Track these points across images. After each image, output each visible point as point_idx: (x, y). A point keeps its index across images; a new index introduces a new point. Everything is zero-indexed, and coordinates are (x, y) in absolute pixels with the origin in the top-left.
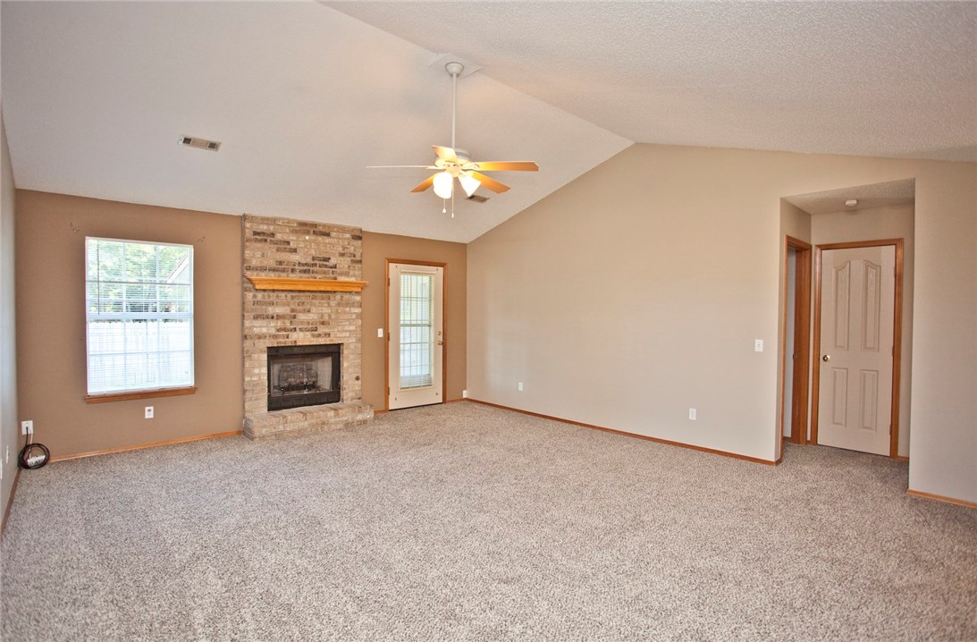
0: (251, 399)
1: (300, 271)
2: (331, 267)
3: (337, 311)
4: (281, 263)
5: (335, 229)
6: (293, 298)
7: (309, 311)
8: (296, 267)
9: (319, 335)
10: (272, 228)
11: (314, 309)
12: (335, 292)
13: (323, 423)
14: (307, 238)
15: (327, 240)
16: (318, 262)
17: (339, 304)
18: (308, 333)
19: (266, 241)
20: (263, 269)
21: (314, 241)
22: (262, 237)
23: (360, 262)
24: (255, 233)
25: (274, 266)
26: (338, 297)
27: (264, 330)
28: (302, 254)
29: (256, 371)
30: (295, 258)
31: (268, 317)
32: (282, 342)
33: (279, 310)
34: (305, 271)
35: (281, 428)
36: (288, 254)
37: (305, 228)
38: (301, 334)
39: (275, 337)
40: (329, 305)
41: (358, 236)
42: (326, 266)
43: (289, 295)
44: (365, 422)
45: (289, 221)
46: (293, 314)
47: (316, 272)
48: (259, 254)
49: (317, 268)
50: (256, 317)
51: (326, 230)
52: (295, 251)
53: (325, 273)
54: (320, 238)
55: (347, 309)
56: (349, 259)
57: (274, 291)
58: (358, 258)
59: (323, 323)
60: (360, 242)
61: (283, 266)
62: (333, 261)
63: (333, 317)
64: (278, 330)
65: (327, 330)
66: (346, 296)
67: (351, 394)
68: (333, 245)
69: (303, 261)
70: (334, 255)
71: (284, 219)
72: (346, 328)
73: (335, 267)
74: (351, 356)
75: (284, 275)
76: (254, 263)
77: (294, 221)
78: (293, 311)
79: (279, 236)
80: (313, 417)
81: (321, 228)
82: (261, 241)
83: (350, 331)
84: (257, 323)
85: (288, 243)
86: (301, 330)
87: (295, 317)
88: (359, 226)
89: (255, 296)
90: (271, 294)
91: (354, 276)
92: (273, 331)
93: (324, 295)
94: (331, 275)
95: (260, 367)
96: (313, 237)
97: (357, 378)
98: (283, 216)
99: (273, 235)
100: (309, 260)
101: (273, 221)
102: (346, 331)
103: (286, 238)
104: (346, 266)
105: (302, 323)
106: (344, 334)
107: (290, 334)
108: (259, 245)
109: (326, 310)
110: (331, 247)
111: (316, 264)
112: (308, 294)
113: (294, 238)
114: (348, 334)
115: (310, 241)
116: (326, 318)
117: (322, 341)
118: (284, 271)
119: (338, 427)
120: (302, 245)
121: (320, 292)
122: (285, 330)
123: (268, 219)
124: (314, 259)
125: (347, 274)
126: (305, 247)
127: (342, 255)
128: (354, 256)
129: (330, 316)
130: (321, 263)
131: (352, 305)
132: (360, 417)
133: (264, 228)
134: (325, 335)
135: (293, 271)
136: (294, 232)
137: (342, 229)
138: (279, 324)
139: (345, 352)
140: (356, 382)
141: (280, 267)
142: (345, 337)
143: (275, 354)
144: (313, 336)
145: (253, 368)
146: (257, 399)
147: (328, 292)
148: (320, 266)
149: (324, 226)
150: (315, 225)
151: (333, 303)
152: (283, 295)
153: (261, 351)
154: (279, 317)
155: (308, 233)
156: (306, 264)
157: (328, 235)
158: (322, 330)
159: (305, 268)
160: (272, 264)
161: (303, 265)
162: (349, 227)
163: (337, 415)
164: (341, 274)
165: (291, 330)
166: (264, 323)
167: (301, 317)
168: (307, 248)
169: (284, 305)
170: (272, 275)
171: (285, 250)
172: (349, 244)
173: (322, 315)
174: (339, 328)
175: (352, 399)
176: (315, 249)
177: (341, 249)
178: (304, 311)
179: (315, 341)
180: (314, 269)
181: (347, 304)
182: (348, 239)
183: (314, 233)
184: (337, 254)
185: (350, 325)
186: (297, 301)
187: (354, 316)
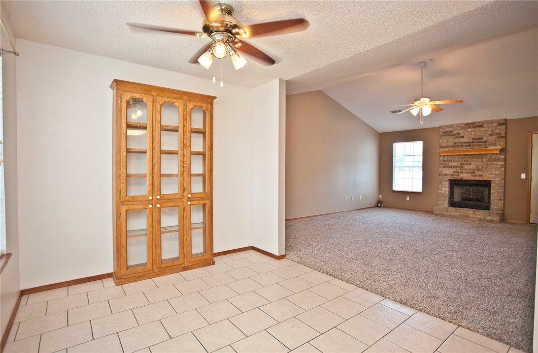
0: (441, 200)
1: (466, 146)
2: (484, 142)
3: (487, 164)
4: (455, 143)
5: (486, 123)
6: (461, 158)
7: (470, 164)
8: (464, 144)
9: (476, 176)
10: (451, 129)
11: (473, 163)
12: (486, 154)
13: (466, 216)
14: (469, 130)
15: (481, 129)
16: (475, 141)
17: (488, 160)
18: (470, 174)
19: (449, 135)
20: (447, 147)
21: (473, 131)
22: (447, 133)
23: (504, 137)
24: (444, 133)
25: (453, 145)
26: (488, 157)
27: (448, 172)
28: (466, 138)
29: (444, 189)
30: (463, 140)
31: (449, 167)
32: (456, 177)
33: (454, 164)
34: (468, 146)
35: (445, 213)
36: (459, 139)
37: (468, 126)
38: (466, 175)
39: (452, 175)
40: (482, 161)
41: (504, 123)
42: (481, 142)
43: (459, 157)
44: (492, 221)
45: (460, 124)
46: (462, 165)
47: (475, 146)
48: (445, 141)
49: (476, 143)
50: (444, 167)
51: (481, 125)
52: (463, 137)
53: (480, 145)
54: (477, 129)
55: (494, 163)
56: (496, 137)
57: (452, 156)
58: (503, 135)
59: (478, 170)
60: (504, 127)
61: (457, 145)
62: (485, 139)
63: (484, 167)
64: (454, 173)
65: (481, 173)
66: (494, 156)
67: (495, 207)
68: (485, 131)
69: (467, 141)
70: (486, 136)
71: (457, 124)
72: (494, 172)
73: (486, 141)
74: (496, 187)
75: (457, 149)
76: (444, 145)
77: (462, 124)
78: (461, 164)
79: (455, 132)
80: (461, 212)
81: (477, 124)
82: (446, 135)
83: (496, 174)
84: (444, 169)
85: (459, 134)
86: (465, 173)
87: (462, 167)
88: (504, 117)
89: (444, 158)
90: (451, 157)
91: (500, 145)
92: (452, 173)
93: (479, 156)
94: (484, 146)
95: (445, 187)
96: (473, 129)
97: (500, 200)
98: (456, 123)
99: (452, 132)
100: (471, 140)
101: (452, 126)
102: (493, 174)
103: (458, 132)
104: (494, 140)
105: (466, 169)
106: (492, 176)
107: (460, 174)
108: (446, 137)
109: (480, 163)
110: (485, 133)
111: (474, 142)
112: (470, 156)
113: (463, 131)
114: (494, 176)
115: (471, 131)
116: (480, 167)
117: (477, 178)
118: (457, 146)
119: (475, 219)
120: (467, 134)
121: (477, 154)
122: (457, 172)
123: (450, 126)
124: (473, 139)
125: (494, 144)
126: (469, 134)
127: (491, 135)
128: (500, 134)
129: (482, 166)
130: (478, 140)
131: (498, 160)
132: (489, 218)
133: (448, 130)
134: (480, 175)
135: (462, 146)
136: (462, 128)
137: (492, 122)
138: (455, 170)
139: (492, 185)
140: (500, 202)
141: (455, 145)
143: (454, 183)
144: (472, 176)
145: (442, 187)
146: (443, 200)
147: (481, 154)
148: (477, 142)
149: (479, 122)
150: (474, 123)
151: (484, 160)
152: (457, 157)
153: (446, 181)
154: (454, 167)
155: (470, 128)
156: (469, 142)
157: (482, 126)
158: (477, 173)
159: (468, 144)
160: (452, 144)
161: (467, 143)
162: (495, 120)
163: (474, 213)
164: (490, 145)
165: (460, 173)
166: (448, 169)
167: (466, 167)
168: (469, 135)
169: (457, 161)
170: (451, 149)
171: (458, 137)
172: (496, 128)
173: (478, 166)
174: (489, 172)
175: (496, 210)
176: (474, 135)
177: (490, 132)
178: (467, 164)
179: (473, 178)
180: (474, 144)
181: (494, 160)
182: (495, 126)
183: (473, 127)
184: (488, 135)
185: (496, 171)
186: (464, 160)
187: (499, 166)
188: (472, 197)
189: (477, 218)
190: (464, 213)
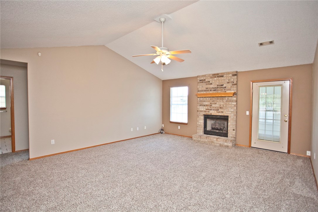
0: (198, 129)
1: (213, 90)
2: (224, 88)
3: (226, 104)
4: (207, 88)
5: (225, 74)
6: (211, 99)
7: (216, 104)
8: (212, 89)
9: (219, 112)
10: (204, 78)
11: (217, 103)
12: (225, 97)
13: (212, 142)
14: (215, 79)
15: (222, 78)
16: (219, 87)
17: (227, 101)
18: (215, 111)
19: (203, 82)
20: (202, 91)
21: (218, 80)
22: (202, 81)
23: (236, 84)
24: (200, 80)
25: (205, 89)
26: (227, 98)
27: (202, 109)
28: (214, 85)
29: (200, 121)
30: (211, 86)
31: (203, 105)
32: (207, 113)
33: (206, 103)
34: (214, 90)
35: (199, 139)
36: (209, 85)
38: (213, 111)
39: (205, 111)
41: (236, 74)
42: (222, 88)
43: (210, 98)
44: (228, 146)
45: (210, 75)
47: (219, 90)
48: (201, 87)
49: (219, 89)
50: (200, 105)
51: (222, 75)
53: (221, 90)
54: (220, 78)
55: (230, 103)
56: (231, 84)
57: (205, 97)
58: (235, 83)
59: (221, 108)
60: (236, 77)
61: (208, 89)
62: (225, 86)
63: (224, 106)
64: (206, 110)
65: (222, 110)
66: (230, 98)
67: (231, 135)
68: (224, 80)
69: (214, 87)
70: (225, 83)
71: (208, 74)
72: (230, 110)
73: (225, 87)
74: (232, 121)
75: (208, 92)
76: (200, 89)
77: (211, 74)
78: (211, 103)
79: (207, 80)
80: (209, 139)
81: (220, 75)
82: (202, 82)
83: (231, 111)
84: (201, 107)
85: (209, 82)
86: (213, 110)
87: (211, 105)
88: (236, 70)
89: (200, 99)
90: (204, 98)
91: (233, 90)
92: (205, 110)
93: (221, 98)
94: (224, 91)
95: (201, 120)
96: (217, 78)
97: (234, 130)
98: (207, 74)
99: (205, 80)
100: (216, 86)
101: (205, 76)
102: (229, 111)
103: (209, 80)
104: (230, 87)
105: (213, 107)
106: (229, 112)
107: (210, 111)
108: (201, 84)
109: (222, 103)
111: (218, 88)
112: (215, 98)
113: (211, 80)
114: (230, 112)
115: (216, 80)
116: (222, 106)
117: (220, 114)
118: (208, 91)
120: (214, 82)
121: (220, 97)
122: (208, 109)
123: (203, 75)
124: (218, 85)
125: (230, 90)
127: (228, 83)
128: (233, 82)
129: (223, 105)
130: (220, 87)
131: (233, 101)
132: (226, 144)
133: (202, 78)
134: (221, 112)
135: (211, 90)
136: (211, 78)
137: (229, 73)
138: (207, 107)
139: (229, 119)
140: (233, 131)
141: (207, 90)
142: (229, 113)
143: (207, 117)
144: (217, 112)
145: (199, 120)
146: (200, 130)
147: (223, 97)
148: (220, 88)
149: (221, 74)
150: (218, 74)
151: (224, 101)
152: (208, 98)
153: (201, 116)
154: (207, 105)
155: (215, 77)
156: (215, 88)
157: (223, 76)
158: (220, 110)
159: (215, 89)
160: (204, 89)
161: (214, 88)
162: (231, 72)
163: (217, 140)
164: (228, 90)
166: (202, 107)
167: (213, 105)
168: (215, 82)
169: (208, 102)
170: (205, 92)
171: (208, 84)
172: (231, 78)
173: (220, 105)
174: (227, 110)
175: (231, 137)
176: (218, 82)
177: (228, 81)
178: (214, 104)
179: (218, 114)
180: (218, 89)
181: (230, 101)
182: (231, 76)
183: (218, 77)
184: (226, 83)
185: (231, 109)
186: (212, 100)
187: (233, 106)
188: (217, 127)
189: (219, 143)
190: (211, 139)
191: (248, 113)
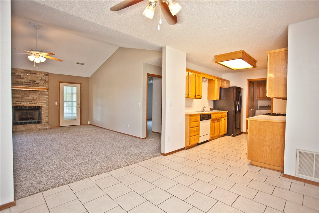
1: (25, 84)
2: (37, 84)
3: (39, 97)
5: (38, 72)
7: (28, 96)
8: (24, 83)
9: (32, 103)
11: (30, 96)
12: (38, 91)
13: (31, 129)
14: (27, 74)
15: (35, 75)
16: (32, 82)
17: (40, 95)
18: (28, 103)
21: (30, 76)
23: (48, 82)
25: (15, 82)
26: (40, 92)
28: (25, 79)
30: (23, 80)
32: (18, 105)
33: (17, 96)
37: (27, 72)
38: (26, 103)
40: (36, 95)
41: (47, 74)
42: (35, 83)
43: (21, 91)
44: (46, 129)
46: (22, 97)
47: (31, 85)
49: (32, 84)
51: (35, 73)
52: (23, 78)
53: (34, 85)
54: (33, 75)
55: (43, 96)
56: (44, 81)
58: (47, 81)
59: (34, 100)
60: (48, 76)
61: (18, 83)
62: (38, 82)
63: (38, 98)
64: (17, 102)
65: (35, 102)
66: (42, 92)
67: (45, 121)
68: (38, 77)
69: (26, 81)
70: (38, 80)
71: (18, 69)
72: (43, 102)
73: (38, 83)
74: (45, 110)
75: (19, 85)
77: (22, 70)
78: (22, 96)
79: (17, 74)
81: (33, 72)
83: (44, 102)
85: (20, 76)
86: (25, 102)
87: (23, 98)
88: (47, 71)
91: (46, 86)
92: (15, 102)
93: (34, 92)
94: (37, 86)
96: (30, 75)
97: (47, 117)
100: (28, 81)
102: (42, 102)
103: (19, 74)
104: (43, 83)
105: (26, 100)
106: (42, 103)
107: (21, 103)
109: (35, 96)
110: (37, 78)
111: (31, 83)
112: (28, 91)
113: (23, 75)
114: (43, 103)
115: (28, 76)
116: (35, 98)
117: (33, 105)
119: (36, 130)
120: (26, 77)
121: (33, 90)
122: (19, 101)
124: (30, 81)
125: (43, 86)
126: (27, 77)
127: (41, 80)
128: (46, 80)
129: (36, 98)
130: (33, 82)
131: (45, 95)
132: (45, 127)
134: (35, 103)
135: (22, 84)
136: (22, 73)
137: (41, 72)
138: (17, 100)
139: (42, 109)
142: (42, 104)
143: (15, 109)
144: (30, 104)
147: (36, 91)
148: (32, 83)
149: (34, 71)
150: (31, 71)
151: (37, 94)
154: (17, 98)
155: (28, 73)
156: (27, 82)
158: (33, 102)
159: (27, 83)
161: (26, 83)
162: (44, 72)
163: (36, 127)
164: (41, 86)
165: (22, 102)
167: (26, 98)
169: (19, 94)
170: (14, 85)
171: (19, 78)
172: (44, 77)
173: (33, 98)
174: (40, 101)
175: (45, 123)
176: (31, 78)
177: (40, 78)
178: (27, 96)
179: (31, 105)
180: (30, 84)
181: (43, 95)
182: (43, 75)
183: (30, 73)
184: (39, 80)
185: (44, 101)
186: (24, 93)
187: (45, 98)
189: (38, 129)
190: (29, 127)
191: (56, 103)
